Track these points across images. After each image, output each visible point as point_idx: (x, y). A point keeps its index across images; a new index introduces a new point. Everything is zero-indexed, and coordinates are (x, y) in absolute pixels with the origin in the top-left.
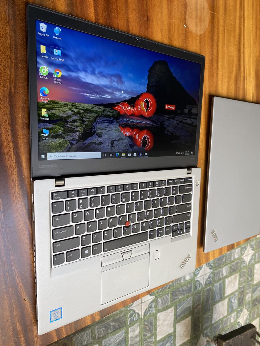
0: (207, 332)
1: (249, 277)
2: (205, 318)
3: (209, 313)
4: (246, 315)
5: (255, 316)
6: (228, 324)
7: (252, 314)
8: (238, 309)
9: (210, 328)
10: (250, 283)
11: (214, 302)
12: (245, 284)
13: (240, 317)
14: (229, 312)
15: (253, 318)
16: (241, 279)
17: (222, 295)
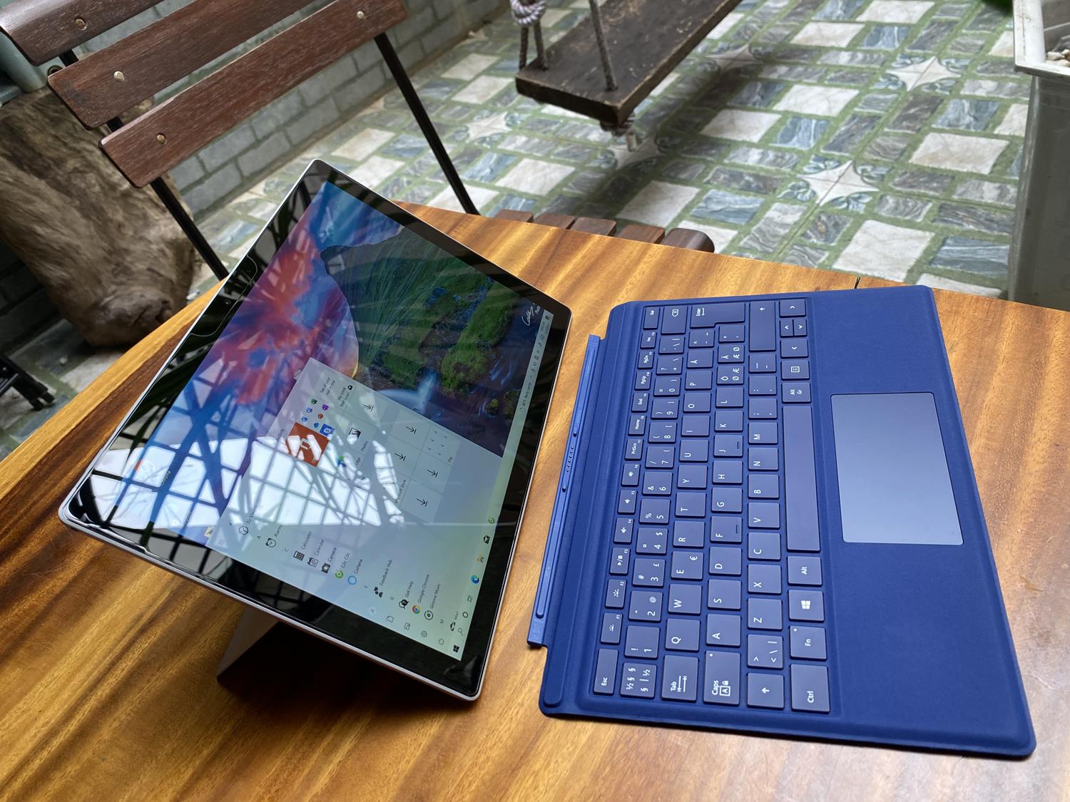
0: (601, 164)
1: (405, 185)
2: (585, 189)
3: (566, 192)
4: (478, 126)
5: (459, 108)
6: (537, 140)
7: (462, 118)
8: (487, 150)
9: (587, 165)
10: (412, 172)
11: (535, 200)
12: (427, 179)
13: (495, 131)
14: (515, 158)
15: (466, 109)
16: (427, 194)
17: (504, 198)
